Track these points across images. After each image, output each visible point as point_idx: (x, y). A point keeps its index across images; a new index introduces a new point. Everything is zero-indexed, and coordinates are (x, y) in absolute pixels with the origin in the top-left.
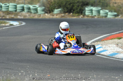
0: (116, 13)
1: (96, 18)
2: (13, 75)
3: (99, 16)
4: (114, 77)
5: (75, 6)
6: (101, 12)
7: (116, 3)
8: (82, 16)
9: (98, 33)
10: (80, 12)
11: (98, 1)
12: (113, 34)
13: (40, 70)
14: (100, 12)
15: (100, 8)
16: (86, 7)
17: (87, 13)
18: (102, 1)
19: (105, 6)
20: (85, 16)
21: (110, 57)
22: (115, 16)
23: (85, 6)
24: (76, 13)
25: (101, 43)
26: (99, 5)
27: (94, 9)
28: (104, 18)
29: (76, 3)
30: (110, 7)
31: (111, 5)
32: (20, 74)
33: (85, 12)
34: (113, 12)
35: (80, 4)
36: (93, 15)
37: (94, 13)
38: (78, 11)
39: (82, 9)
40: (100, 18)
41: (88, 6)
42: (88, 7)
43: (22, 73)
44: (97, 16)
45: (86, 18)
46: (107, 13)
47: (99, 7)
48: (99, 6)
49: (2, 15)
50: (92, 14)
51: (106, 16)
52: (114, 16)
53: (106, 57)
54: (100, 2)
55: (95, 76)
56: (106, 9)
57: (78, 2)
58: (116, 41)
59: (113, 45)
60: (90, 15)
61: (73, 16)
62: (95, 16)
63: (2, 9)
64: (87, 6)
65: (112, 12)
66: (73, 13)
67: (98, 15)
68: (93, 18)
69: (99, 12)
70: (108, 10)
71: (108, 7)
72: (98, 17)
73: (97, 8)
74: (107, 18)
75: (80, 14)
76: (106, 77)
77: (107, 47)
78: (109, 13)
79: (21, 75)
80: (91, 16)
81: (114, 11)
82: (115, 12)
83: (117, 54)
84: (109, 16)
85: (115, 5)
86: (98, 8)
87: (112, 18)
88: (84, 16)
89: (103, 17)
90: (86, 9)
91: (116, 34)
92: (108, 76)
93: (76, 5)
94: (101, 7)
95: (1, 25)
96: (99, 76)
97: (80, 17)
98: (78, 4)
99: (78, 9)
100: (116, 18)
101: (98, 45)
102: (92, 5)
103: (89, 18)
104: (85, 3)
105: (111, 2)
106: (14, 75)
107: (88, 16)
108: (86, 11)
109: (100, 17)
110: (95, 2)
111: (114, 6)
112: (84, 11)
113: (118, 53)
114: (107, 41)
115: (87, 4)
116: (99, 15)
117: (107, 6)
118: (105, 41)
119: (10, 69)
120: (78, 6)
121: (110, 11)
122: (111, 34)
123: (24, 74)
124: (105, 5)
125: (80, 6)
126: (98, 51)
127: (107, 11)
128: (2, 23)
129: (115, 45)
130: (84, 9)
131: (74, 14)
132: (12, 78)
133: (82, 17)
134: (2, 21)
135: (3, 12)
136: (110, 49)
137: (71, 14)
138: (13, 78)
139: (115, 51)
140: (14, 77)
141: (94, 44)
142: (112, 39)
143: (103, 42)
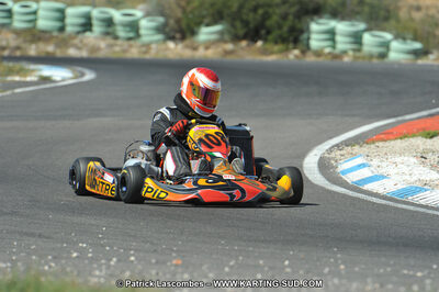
0: (417, 45)
1: (346, 59)
2: (50, 257)
3: (358, 54)
4: (411, 273)
5: (275, 18)
6: (367, 38)
7: (418, 9)
8: (296, 52)
9: (354, 116)
10: (291, 38)
11: (355, 2)
12: (408, 117)
13: (146, 242)
14: (361, 38)
15: (362, 26)
16: (312, 20)
17: (315, 43)
18: (368, 1)
19: (379, 18)
20: (309, 53)
21: (397, 201)
22: (417, 54)
23: (307, 18)
24: (276, 43)
25: (365, 149)
26: (358, 13)
27: (342, 27)
28: (375, 61)
29: (277, 5)
30: (398, 21)
31: (403, 14)
32: (75, 255)
33: (309, 39)
34: (409, 42)
35: (294, 10)
36: (337, 51)
37: (342, 43)
38: (285, 35)
39: (299, 26)
40: (360, 61)
41: (321, 17)
42: (322, 21)
43: (82, 252)
44: (351, 53)
45: (310, 59)
46: (386, 45)
47: (357, 20)
48: (358, 17)
49: (13, 43)
50: (334, 47)
51: (383, 56)
52: (411, 56)
53: (384, 202)
54: (361, 2)
55: (342, 267)
56: (384, 30)
57: (285, 1)
58: (420, 143)
59: (406, 158)
60: (327, 50)
61: (264, 52)
62: (345, 52)
64: (315, 18)
65: (404, 39)
66: (265, 40)
67: (354, 50)
68: (336, 62)
69: (357, 38)
70: (390, 32)
71: (392, 22)
72: (356, 58)
73: (353, 25)
74: (386, 60)
75: (291, 46)
76: (382, 271)
77: (384, 164)
78: (395, 45)
79: (77, 257)
80: (329, 53)
81: (411, 36)
82: (415, 39)
83: (421, 190)
84: (393, 56)
85: (417, 16)
86: (356, 23)
87: (403, 62)
88: (303, 52)
89: (371, 56)
90: (314, 27)
91: (418, 118)
92: (389, 269)
93: (278, 11)
94: (367, 22)
95: (9, 78)
96: (357, 269)
97: (291, 56)
98: (283, 9)
99: (285, 29)
100: (420, 62)
101: (354, 156)
102: (335, 15)
103: (321, 59)
104: (311, 6)
105: (400, 4)
106: (55, 258)
107: (318, 53)
108: (314, 36)
109: (364, 58)
110: (343, 4)
111: (412, 20)
112: (305, 36)
113: (426, 186)
114: (387, 144)
115: (317, 12)
116: (359, 50)
117: (387, 19)
118: (381, 144)
119: (40, 236)
120: (284, 17)
121: (397, 37)
122: (400, 118)
123: (90, 255)
124: (382, 13)
125: (291, 17)
126: (355, 179)
127: (388, 36)
128: (11, 72)
129: (414, 160)
130: (304, 28)
131: (269, 46)
132: (46, 268)
133: (296, 56)
134: (11, 64)
135: (18, 33)
136: (396, 171)
137: (260, 43)
138: (50, 267)
139: (415, 178)
140: (53, 264)
141: (339, 152)
142: (402, 136)
143: (372, 146)
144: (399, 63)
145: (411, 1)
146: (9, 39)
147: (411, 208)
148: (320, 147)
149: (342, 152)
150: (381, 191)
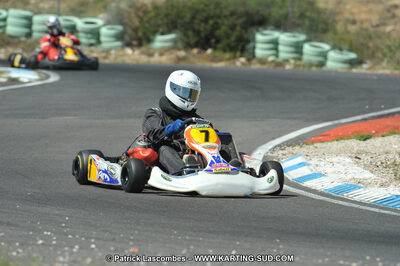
0: (353, 56)
1: (288, 67)
2: (17, 244)
3: (298, 62)
4: (347, 263)
5: (224, 28)
6: (307, 48)
7: (354, 22)
8: (243, 60)
9: (295, 118)
10: (240, 47)
11: (297, 15)
12: (343, 121)
13: (106, 231)
14: (302, 48)
15: (302, 37)
16: (258, 31)
17: (260, 52)
18: (308, 14)
19: (318, 27)
20: (254, 61)
21: (333, 197)
22: (352, 63)
23: (253, 29)
24: (225, 51)
25: (305, 149)
26: (298, 25)
27: (284, 38)
28: (314, 69)
29: (226, 17)
30: (335, 33)
31: (340, 27)
32: (40, 242)
33: (254, 48)
34: (345, 52)
35: (240, 21)
36: (279, 60)
37: (285, 52)
38: (233, 44)
39: (246, 36)
40: (301, 68)
41: (265, 29)
42: (266, 32)
43: (47, 239)
44: (292, 61)
45: (255, 66)
46: (324, 55)
47: (298, 32)
48: (300, 29)
50: (277, 55)
51: (322, 64)
52: (346, 66)
53: (322, 198)
54: (302, 16)
56: (322, 41)
57: (233, 14)
58: (354, 144)
59: (341, 158)
60: (271, 59)
61: (214, 59)
62: (287, 61)
64: (260, 29)
65: (341, 49)
66: (215, 48)
67: (295, 59)
68: (279, 69)
69: (298, 48)
70: (328, 43)
71: (330, 35)
72: (296, 66)
73: (294, 37)
74: (324, 69)
75: (238, 54)
76: (320, 261)
77: (322, 164)
78: (332, 55)
79: (43, 244)
80: (273, 61)
81: (347, 47)
82: (351, 50)
83: (355, 187)
84: (330, 64)
85: (353, 28)
86: (297, 34)
87: (339, 70)
88: (249, 60)
89: (311, 65)
90: (259, 37)
91: (353, 122)
92: (327, 259)
93: (226, 22)
94: (307, 34)
97: (238, 64)
98: (231, 21)
99: (233, 38)
100: (354, 71)
101: (295, 155)
102: (278, 26)
103: (265, 67)
104: (256, 18)
105: (337, 18)
106: (22, 245)
107: (263, 61)
108: (258, 46)
109: (304, 66)
110: (286, 17)
111: (348, 32)
112: (251, 45)
113: (359, 184)
114: (325, 145)
115: (261, 22)
116: (300, 59)
117: (325, 31)
118: (318, 145)
119: (8, 224)
120: (233, 28)
121: (334, 48)
122: (336, 122)
123: (54, 242)
124: (321, 26)
125: (238, 28)
126: (295, 177)
127: (326, 47)
129: (349, 160)
130: (251, 37)
131: (219, 54)
132: (14, 254)
133: (243, 64)
136: (333, 169)
137: (209, 51)
138: (18, 253)
139: (350, 177)
140: (20, 251)
141: (281, 152)
142: (339, 138)
143: (311, 147)
144: (336, 72)
145: (347, 15)
147: (346, 204)
148: (263, 146)
149: (284, 152)
150: (319, 188)
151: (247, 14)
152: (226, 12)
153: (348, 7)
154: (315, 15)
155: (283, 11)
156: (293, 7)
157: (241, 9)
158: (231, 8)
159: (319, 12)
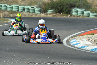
0: (96, 14)
1: (80, 17)
8: (69, 16)
11: (82, 4)
14: (84, 12)
15: (84, 10)
16: (73, 9)
17: (73, 14)
20: (72, 16)
22: (96, 16)
23: (72, 8)
24: (65, 14)
26: (83, 7)
27: (79, 10)
28: (87, 17)
29: (65, 5)
30: (92, 9)
31: (93, 7)
33: (72, 13)
34: (94, 13)
35: (69, 6)
36: (78, 15)
37: (79, 14)
38: (67, 12)
39: (70, 10)
40: (83, 17)
41: (75, 8)
42: (75, 9)
44: (81, 16)
45: (72, 17)
46: (89, 14)
48: (83, 8)
49: (7, 14)
52: (94, 16)
54: (84, 4)
57: (67, 4)
60: (76, 15)
61: (62, 16)
63: (7, 9)
64: (74, 8)
65: (93, 13)
66: (63, 13)
69: (83, 13)
71: (91, 9)
73: (82, 10)
74: (89, 17)
75: (68, 14)
78: (91, 14)
80: (77, 16)
81: (95, 12)
82: (96, 13)
84: (90, 16)
85: (96, 7)
86: (83, 9)
88: (71, 16)
90: (73, 10)
93: (65, 7)
94: (85, 9)
97: (68, 17)
98: (66, 6)
99: (67, 10)
100: (96, 18)
102: (78, 7)
103: (75, 17)
104: (73, 5)
105: (92, 5)
108: (73, 12)
110: (80, 5)
111: (95, 8)
112: (71, 12)
115: (74, 6)
116: (83, 15)
117: (89, 8)
120: (67, 8)
124: (88, 7)
125: (68, 8)
127: (90, 12)
130: (71, 10)
131: (64, 14)
133: (69, 17)
135: (8, 12)
137: (61, 14)
144: (91, 18)
145: (95, 4)
146: (6, 13)
151: (70, 4)
152: (65, 4)
153: (95, 2)
154: (87, 4)
155: (79, 4)
156: (81, 2)
157: (69, 3)
158: (66, 3)
159: (88, 3)
